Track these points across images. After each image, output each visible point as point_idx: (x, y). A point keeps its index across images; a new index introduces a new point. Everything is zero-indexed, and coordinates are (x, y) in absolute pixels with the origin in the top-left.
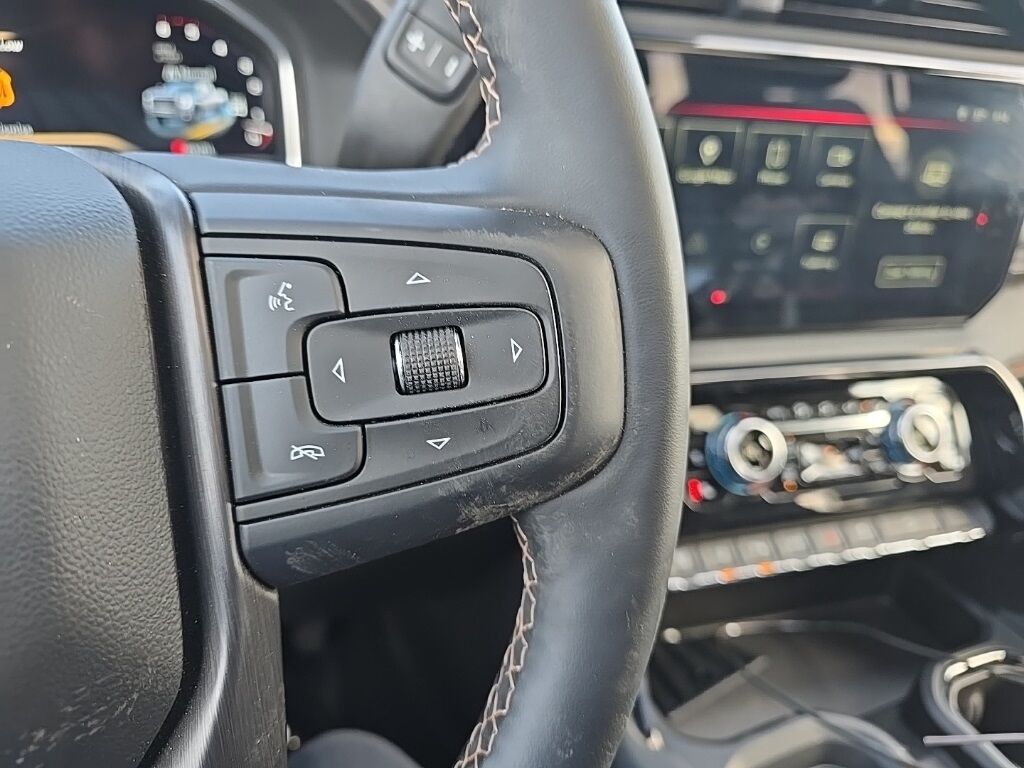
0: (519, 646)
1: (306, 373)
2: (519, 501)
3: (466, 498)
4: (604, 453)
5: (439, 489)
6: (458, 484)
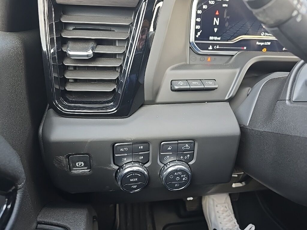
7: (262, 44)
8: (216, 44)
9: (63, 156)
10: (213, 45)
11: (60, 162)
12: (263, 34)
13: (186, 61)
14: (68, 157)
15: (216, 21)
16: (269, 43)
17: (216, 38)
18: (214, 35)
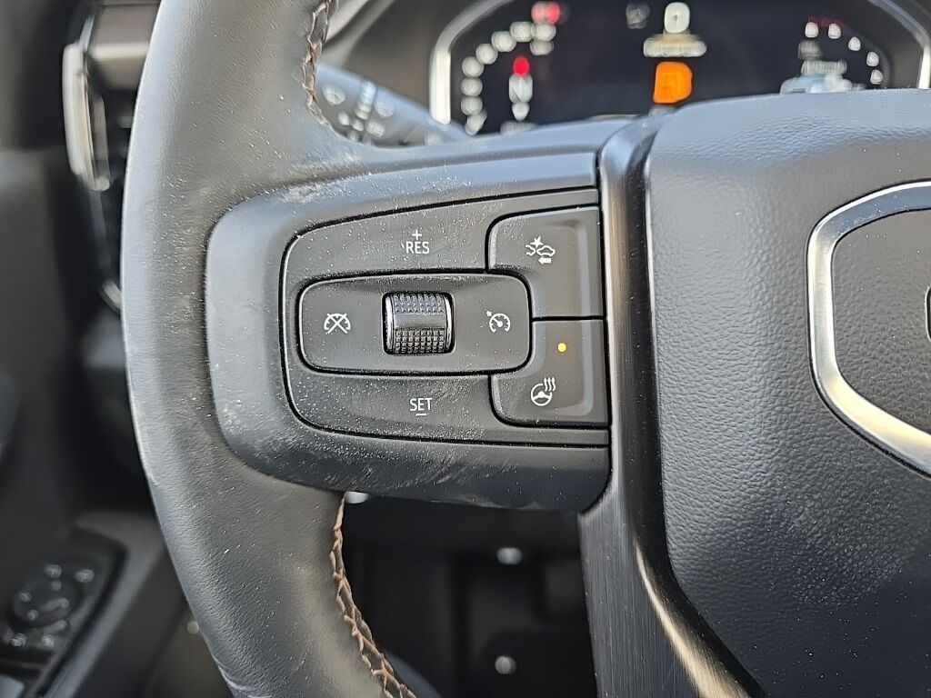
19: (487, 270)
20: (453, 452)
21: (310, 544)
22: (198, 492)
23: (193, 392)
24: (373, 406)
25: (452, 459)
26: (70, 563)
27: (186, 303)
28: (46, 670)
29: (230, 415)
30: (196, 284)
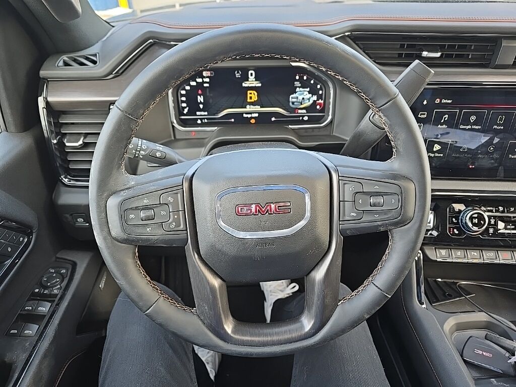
0: (386, 255)
1: (355, 201)
2: (390, 228)
3: (380, 226)
4: (408, 221)
5: (376, 224)
6: (379, 223)
7: (249, 116)
8: (204, 119)
9: (68, 214)
10: (201, 119)
11: (67, 218)
12: (248, 106)
13: (171, 137)
14: (71, 215)
15: (200, 99)
16: (257, 115)
17: (203, 113)
18: (200, 110)
19: (160, 204)
20: (156, 237)
21: (131, 255)
22: (108, 248)
23: (106, 230)
24: (140, 230)
25: (156, 238)
26: (57, 268)
27: (103, 215)
28: (57, 300)
29: (113, 234)
30: (105, 211)
